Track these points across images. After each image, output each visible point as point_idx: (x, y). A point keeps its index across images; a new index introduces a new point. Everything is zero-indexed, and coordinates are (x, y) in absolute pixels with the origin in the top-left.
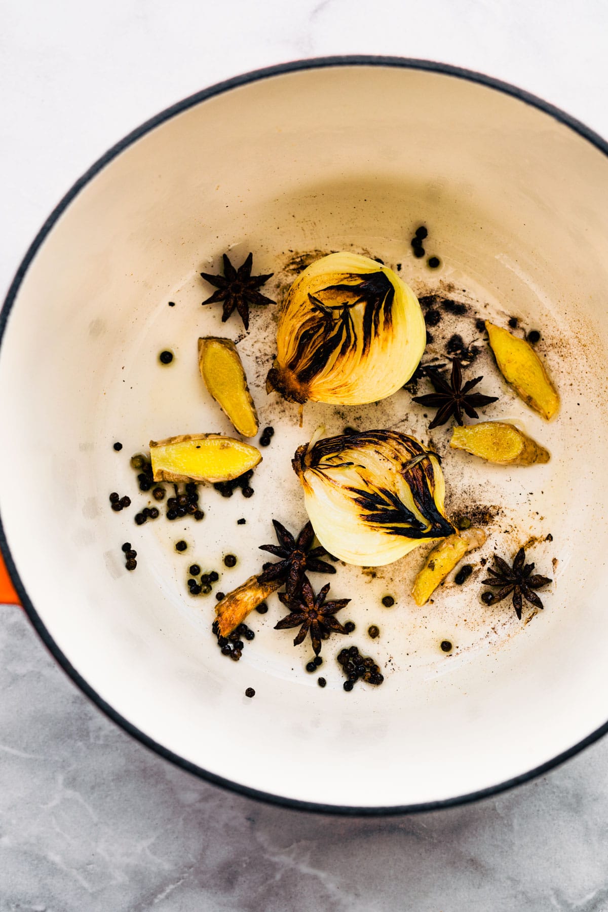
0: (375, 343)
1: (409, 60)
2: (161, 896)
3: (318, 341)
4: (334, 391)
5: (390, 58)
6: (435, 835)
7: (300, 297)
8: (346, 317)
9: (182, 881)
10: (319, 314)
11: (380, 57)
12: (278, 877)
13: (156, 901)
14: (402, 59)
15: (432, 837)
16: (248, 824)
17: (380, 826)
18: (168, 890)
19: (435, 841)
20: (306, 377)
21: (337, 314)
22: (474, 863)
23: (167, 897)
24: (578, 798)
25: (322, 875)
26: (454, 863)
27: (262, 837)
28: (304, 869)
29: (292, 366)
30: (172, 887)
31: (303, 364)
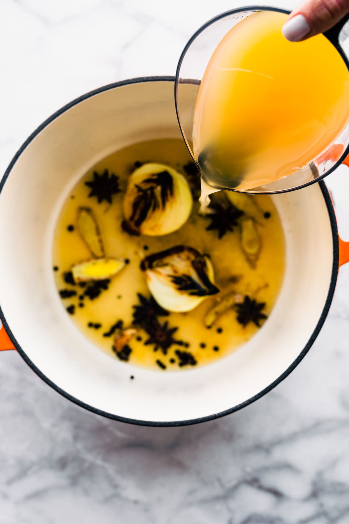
0: (168, 205)
1: (161, 77)
3: (142, 205)
4: (152, 229)
5: (152, 77)
7: (131, 186)
8: (153, 194)
10: (141, 193)
11: (148, 78)
14: (157, 77)
15: (161, 450)
20: (139, 223)
21: (149, 192)
28: (99, 462)
29: (132, 218)
30: (36, 467)
31: (137, 217)
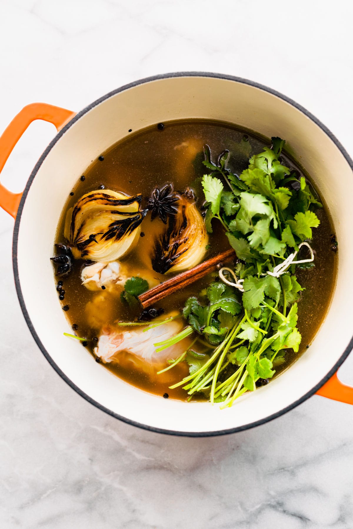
2: (45, 495)
6: (182, 472)
9: (55, 488)
12: (103, 488)
13: (42, 498)
15: (180, 473)
16: (90, 461)
17: (154, 466)
18: (48, 493)
19: (182, 475)
22: (200, 486)
23: (48, 496)
24: (254, 457)
25: (125, 489)
26: (191, 486)
27: (96, 468)
28: (116, 485)
30: (50, 491)
